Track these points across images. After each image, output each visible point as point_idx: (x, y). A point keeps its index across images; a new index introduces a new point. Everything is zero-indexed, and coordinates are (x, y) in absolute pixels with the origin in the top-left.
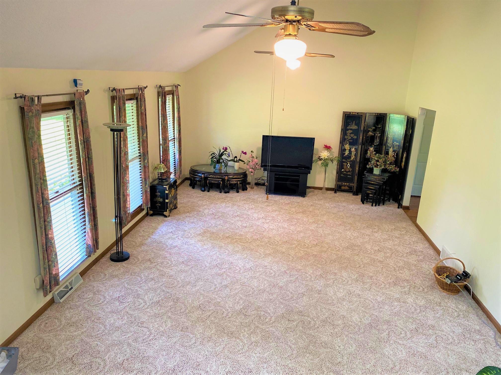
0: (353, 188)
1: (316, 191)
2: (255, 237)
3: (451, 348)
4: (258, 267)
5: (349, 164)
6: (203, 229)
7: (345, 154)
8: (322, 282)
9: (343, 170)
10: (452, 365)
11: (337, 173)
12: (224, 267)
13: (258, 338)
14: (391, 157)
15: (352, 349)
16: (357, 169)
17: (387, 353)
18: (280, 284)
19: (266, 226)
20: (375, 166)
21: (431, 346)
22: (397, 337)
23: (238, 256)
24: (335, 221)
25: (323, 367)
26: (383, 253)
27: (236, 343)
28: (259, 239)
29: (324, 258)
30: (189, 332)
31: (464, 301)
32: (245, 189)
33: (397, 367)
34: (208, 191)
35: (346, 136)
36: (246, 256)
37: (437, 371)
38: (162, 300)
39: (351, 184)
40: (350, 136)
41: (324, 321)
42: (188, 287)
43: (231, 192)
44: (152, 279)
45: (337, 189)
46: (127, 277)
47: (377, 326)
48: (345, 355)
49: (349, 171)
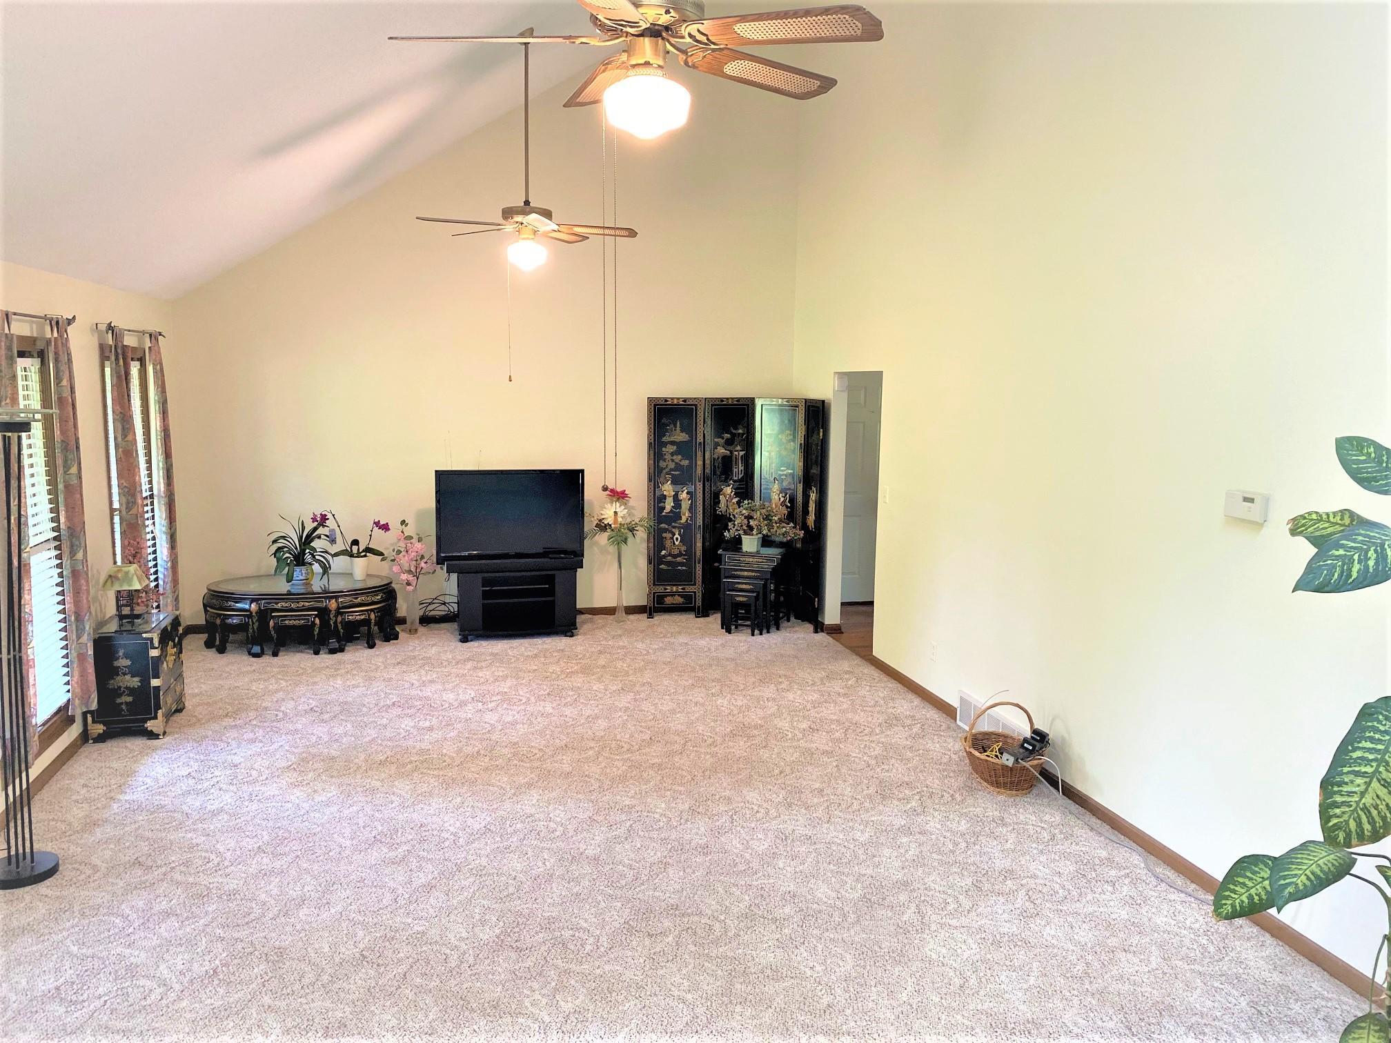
0: (695, 597)
1: (599, 619)
2: (469, 750)
3: (1071, 910)
4: (508, 822)
5: (677, 536)
6: (294, 753)
7: (664, 508)
8: (702, 825)
9: (663, 552)
10: (1089, 945)
11: (650, 562)
12: (403, 839)
13: (580, 1000)
14: (776, 506)
15: (848, 965)
16: (699, 545)
17: (934, 956)
18: (590, 852)
19: (491, 718)
20: (746, 533)
21: (1024, 914)
22: (941, 912)
23: (436, 803)
24: (677, 681)
25: (791, 1029)
26: (824, 733)
27: (517, 1028)
28: (482, 752)
29: (684, 768)
30: (353, 1035)
31: (1049, 805)
32: (390, 636)
33: (973, 981)
34: (275, 654)
35: (661, 461)
36: (459, 800)
37: (1063, 967)
38: (226, 965)
39: (689, 589)
40: (673, 460)
41: (748, 916)
42: (303, 912)
43: (350, 648)
44: (167, 914)
45: (656, 607)
46: (68, 924)
47: (884, 899)
48: (836, 986)
49: (680, 554)
